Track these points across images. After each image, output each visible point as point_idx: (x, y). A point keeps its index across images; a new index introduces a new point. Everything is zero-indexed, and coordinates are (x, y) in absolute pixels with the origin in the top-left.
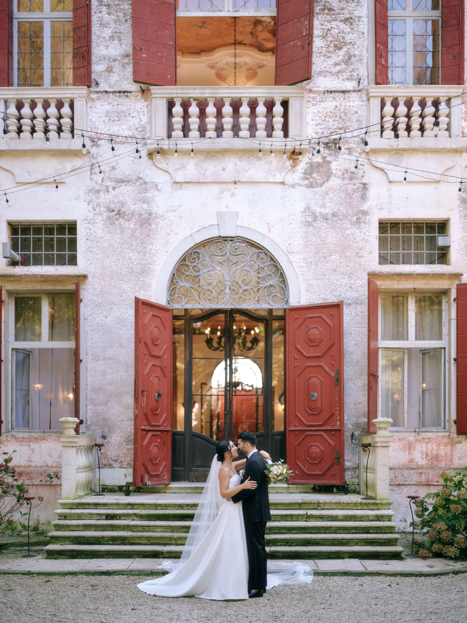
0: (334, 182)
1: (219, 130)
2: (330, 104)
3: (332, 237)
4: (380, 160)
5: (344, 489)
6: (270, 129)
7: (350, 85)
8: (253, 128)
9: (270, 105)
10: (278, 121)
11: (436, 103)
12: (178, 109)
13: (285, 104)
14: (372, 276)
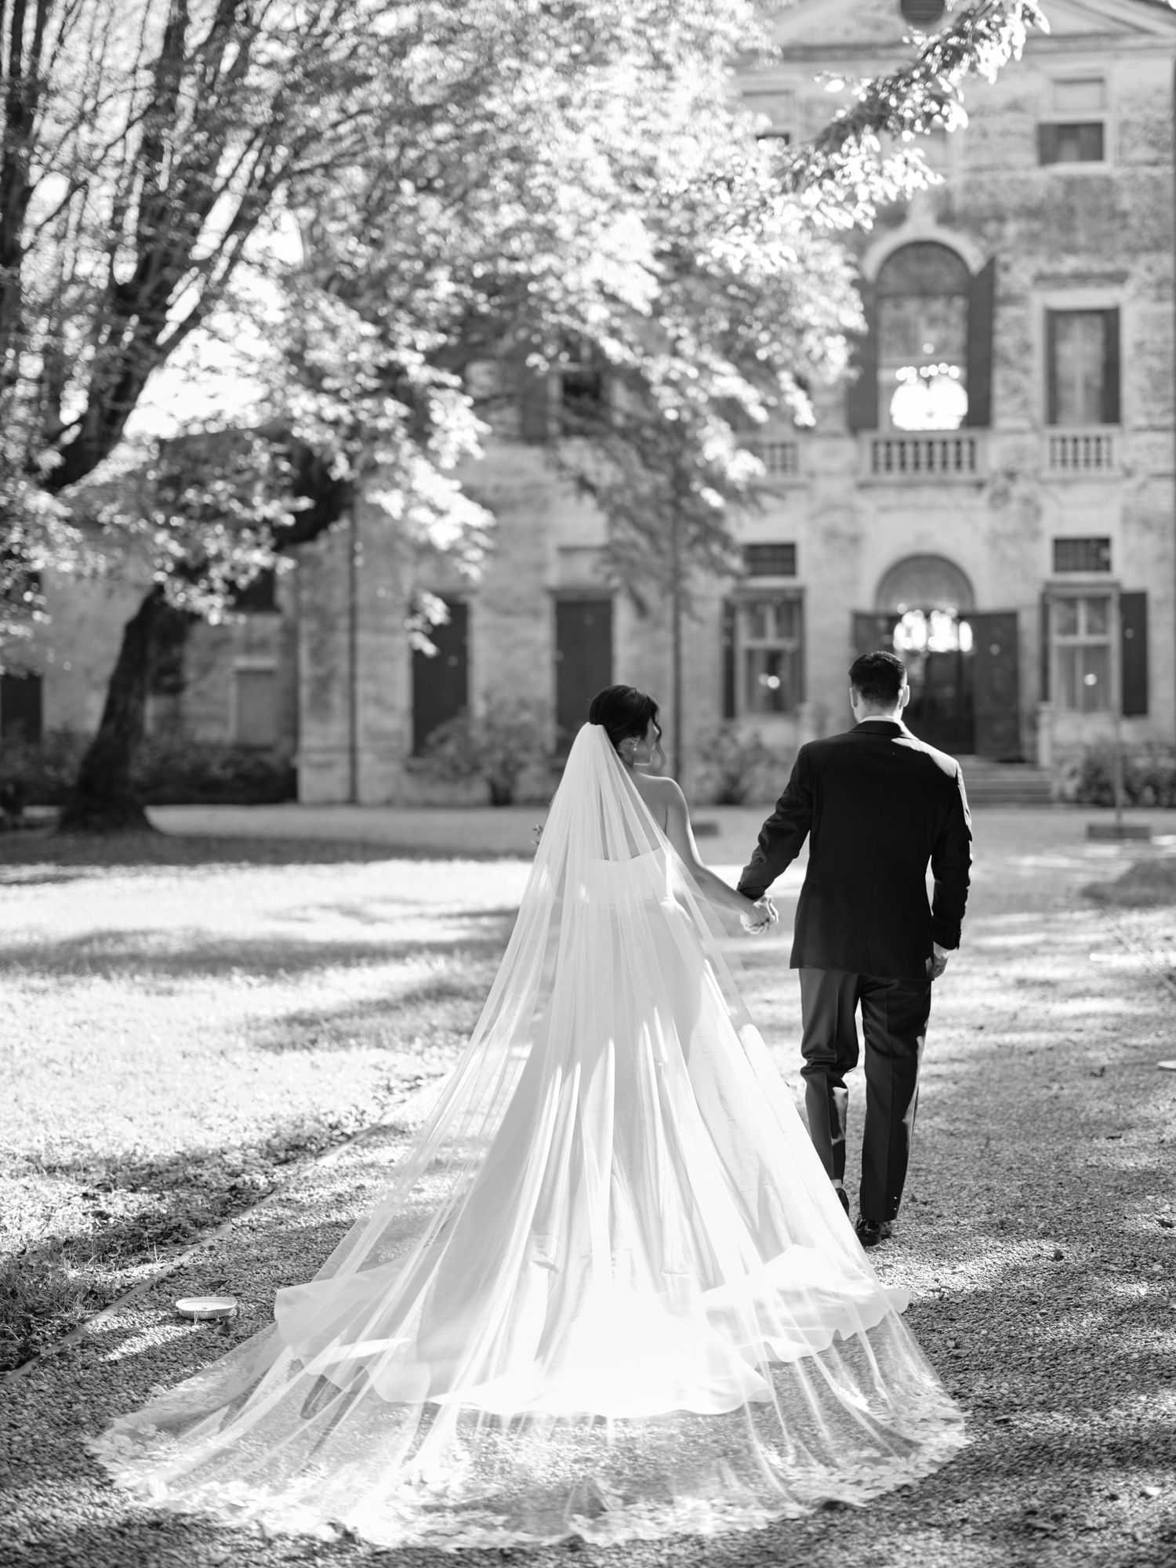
0: (1014, 507)
1: (917, 465)
2: (1010, 441)
3: (1012, 552)
4: (1054, 489)
5: (1020, 760)
6: (959, 464)
7: (1024, 424)
8: (945, 464)
9: (958, 443)
10: (965, 458)
11: (1098, 440)
12: (882, 450)
13: (972, 443)
14: (1049, 585)
